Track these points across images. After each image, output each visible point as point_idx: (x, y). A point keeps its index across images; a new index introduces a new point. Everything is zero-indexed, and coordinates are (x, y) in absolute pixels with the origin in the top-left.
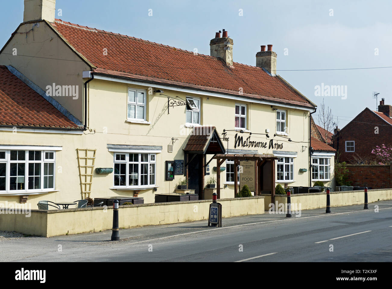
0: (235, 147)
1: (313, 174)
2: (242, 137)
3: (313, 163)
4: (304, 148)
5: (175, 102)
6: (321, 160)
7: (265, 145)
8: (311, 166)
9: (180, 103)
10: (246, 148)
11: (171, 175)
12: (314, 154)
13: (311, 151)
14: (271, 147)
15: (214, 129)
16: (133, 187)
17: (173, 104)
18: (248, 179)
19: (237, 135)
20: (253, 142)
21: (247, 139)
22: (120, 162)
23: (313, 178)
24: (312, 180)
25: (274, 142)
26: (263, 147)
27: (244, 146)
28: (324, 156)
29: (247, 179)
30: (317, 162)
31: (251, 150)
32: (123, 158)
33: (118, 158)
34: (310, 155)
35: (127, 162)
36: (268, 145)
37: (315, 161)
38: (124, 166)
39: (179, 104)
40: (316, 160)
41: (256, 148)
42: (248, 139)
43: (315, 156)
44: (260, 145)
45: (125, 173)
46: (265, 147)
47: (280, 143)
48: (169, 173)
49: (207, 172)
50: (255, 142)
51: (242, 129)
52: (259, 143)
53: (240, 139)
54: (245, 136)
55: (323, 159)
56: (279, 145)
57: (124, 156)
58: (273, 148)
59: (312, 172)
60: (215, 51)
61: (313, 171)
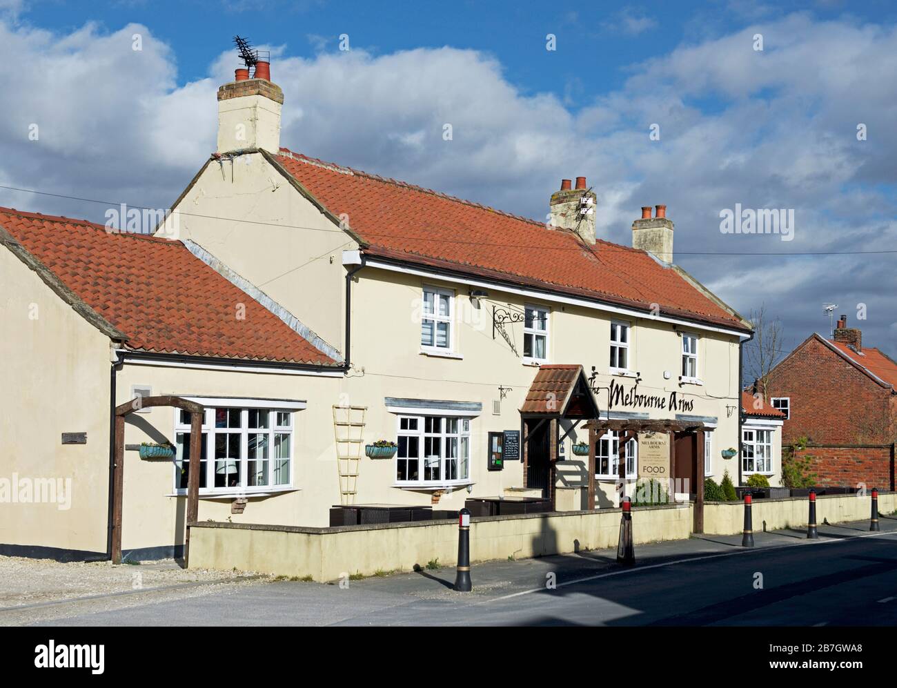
0: (610, 405)
1: (745, 460)
2: (622, 387)
3: (746, 439)
4: (730, 409)
5: (508, 316)
6: (760, 434)
7: (663, 403)
8: (741, 445)
9: (518, 317)
10: (629, 409)
11: (498, 460)
12: (749, 421)
13: (743, 417)
14: (673, 407)
15: (580, 369)
16: (432, 484)
17: (504, 319)
18: (656, 470)
19: (613, 381)
20: (642, 396)
21: (631, 391)
22: (409, 433)
23: (745, 470)
24: (744, 473)
25: (678, 398)
26: (659, 407)
27: (626, 404)
28: (766, 426)
29: (653, 470)
30: (751, 439)
31: (636, 413)
32: (414, 425)
33: (404, 425)
34: (741, 423)
35: (420, 433)
36: (667, 404)
37: (749, 436)
38: (414, 441)
39: (515, 319)
40: (751, 434)
41: (648, 409)
42: (634, 391)
43: (750, 425)
44: (654, 401)
45: (416, 455)
46: (662, 407)
47: (688, 400)
48: (494, 456)
49: (561, 455)
50: (645, 397)
51: (622, 370)
52: (652, 399)
53: (620, 390)
54: (628, 385)
55: (762, 432)
56: (687, 404)
57: (415, 421)
58: (676, 408)
59: (743, 458)
60: (561, 217)
61: (745, 456)
